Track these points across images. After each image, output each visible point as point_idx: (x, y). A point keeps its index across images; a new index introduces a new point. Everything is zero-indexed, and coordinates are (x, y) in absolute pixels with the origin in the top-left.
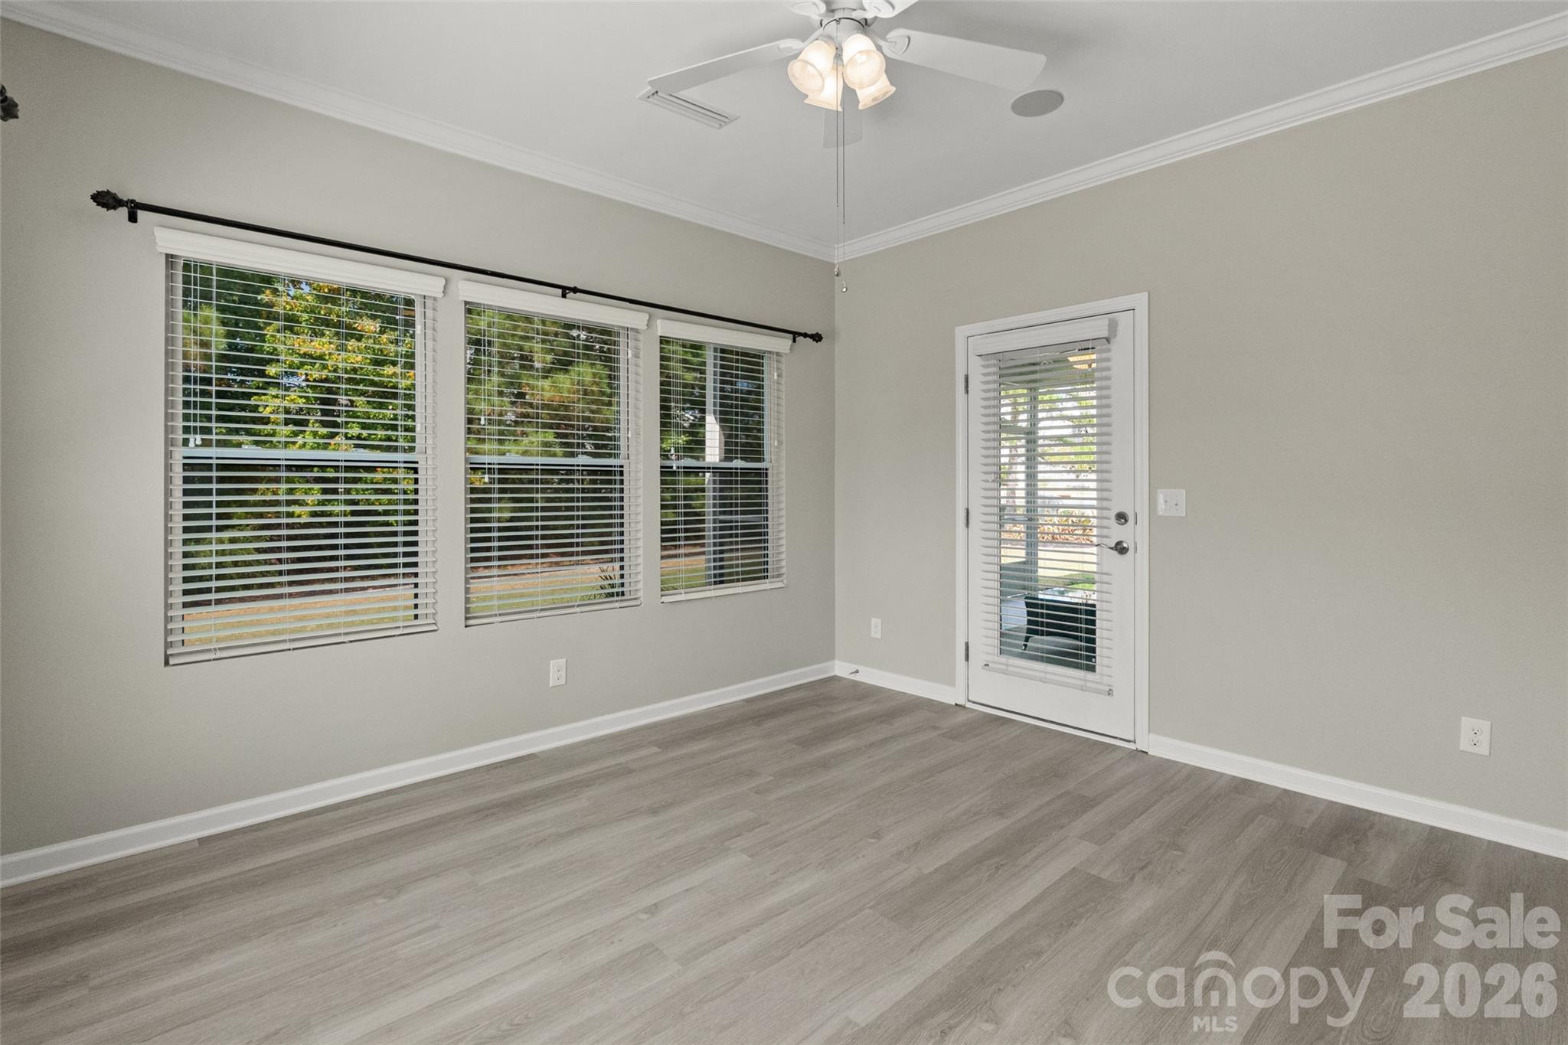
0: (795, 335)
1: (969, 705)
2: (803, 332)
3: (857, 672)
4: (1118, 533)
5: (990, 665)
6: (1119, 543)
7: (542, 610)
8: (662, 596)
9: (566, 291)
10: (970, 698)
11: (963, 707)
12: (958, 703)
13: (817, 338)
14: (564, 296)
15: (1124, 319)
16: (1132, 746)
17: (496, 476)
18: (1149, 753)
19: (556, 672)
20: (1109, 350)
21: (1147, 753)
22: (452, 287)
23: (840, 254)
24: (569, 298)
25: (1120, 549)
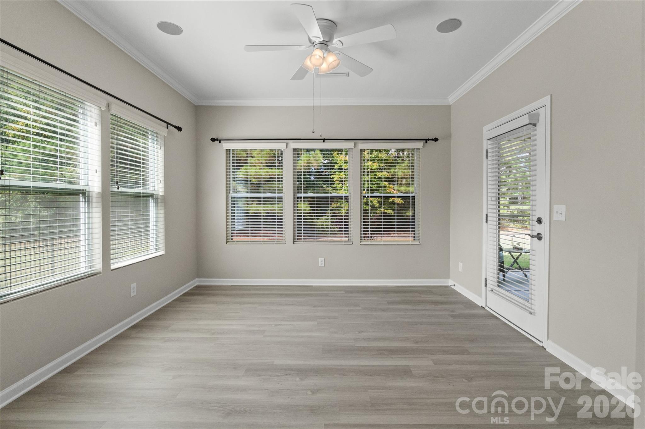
0: (427, 140)
1: (487, 308)
2: (431, 138)
3: (455, 285)
4: (538, 228)
5: (494, 291)
6: (538, 234)
7: (317, 242)
8: (361, 242)
9: (324, 140)
10: (487, 305)
11: (484, 308)
12: (482, 306)
13: (436, 140)
14: (324, 142)
15: (542, 111)
16: (541, 344)
17: (303, 200)
18: (547, 350)
19: (321, 262)
20: (536, 130)
21: (546, 349)
22: (289, 145)
23: (451, 100)
24: (326, 142)
25: (539, 237)
